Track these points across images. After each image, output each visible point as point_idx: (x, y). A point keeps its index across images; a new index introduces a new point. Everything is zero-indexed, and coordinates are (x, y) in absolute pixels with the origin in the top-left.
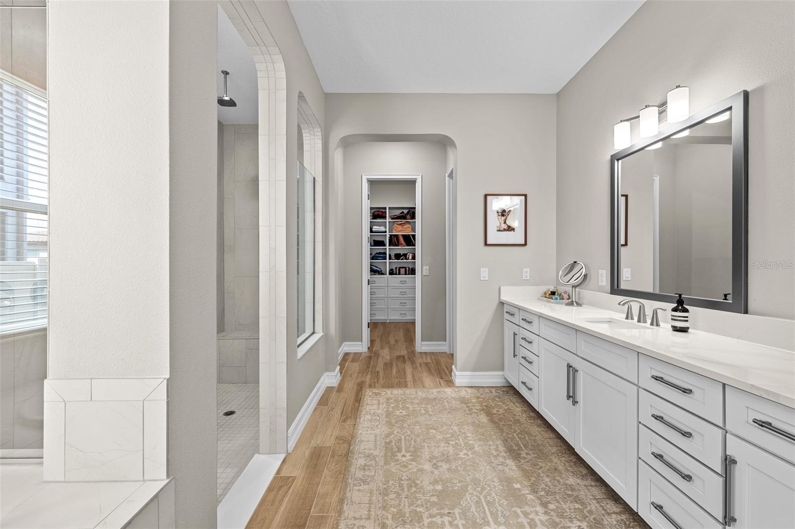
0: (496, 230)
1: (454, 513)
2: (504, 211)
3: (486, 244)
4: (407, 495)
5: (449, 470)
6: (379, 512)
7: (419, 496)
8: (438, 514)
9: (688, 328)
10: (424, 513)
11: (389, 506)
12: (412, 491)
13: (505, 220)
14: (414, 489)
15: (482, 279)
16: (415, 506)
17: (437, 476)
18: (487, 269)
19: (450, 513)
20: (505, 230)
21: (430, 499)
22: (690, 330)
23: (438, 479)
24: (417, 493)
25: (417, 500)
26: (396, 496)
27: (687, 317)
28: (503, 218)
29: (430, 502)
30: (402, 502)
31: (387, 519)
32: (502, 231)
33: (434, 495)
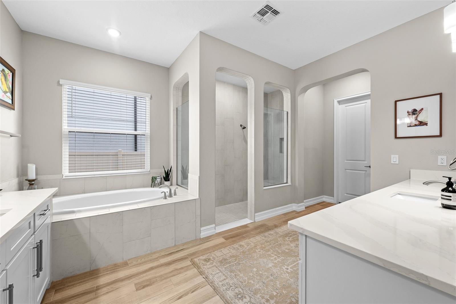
0: (407, 127)
2: (415, 110)
3: (396, 137)
13: (417, 117)
15: (392, 162)
18: (397, 156)
20: (416, 125)
28: (414, 116)
32: (413, 126)
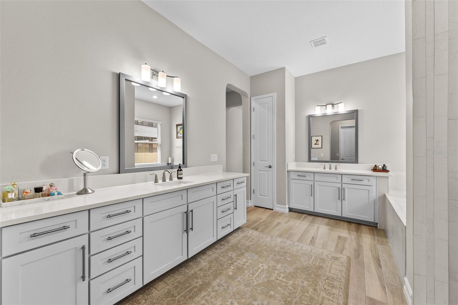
1: (274, 278)
4: (295, 298)
5: (255, 300)
6: (316, 297)
7: (287, 294)
8: (283, 282)
9: (182, 177)
10: (290, 286)
11: (309, 298)
12: (290, 299)
14: (289, 299)
16: (293, 291)
17: (267, 300)
19: (276, 280)
21: (282, 290)
22: (183, 178)
23: (268, 297)
24: (288, 296)
25: (289, 293)
26: (303, 301)
27: (182, 173)
29: (283, 289)
30: (299, 296)
31: (312, 292)
33: (279, 291)
